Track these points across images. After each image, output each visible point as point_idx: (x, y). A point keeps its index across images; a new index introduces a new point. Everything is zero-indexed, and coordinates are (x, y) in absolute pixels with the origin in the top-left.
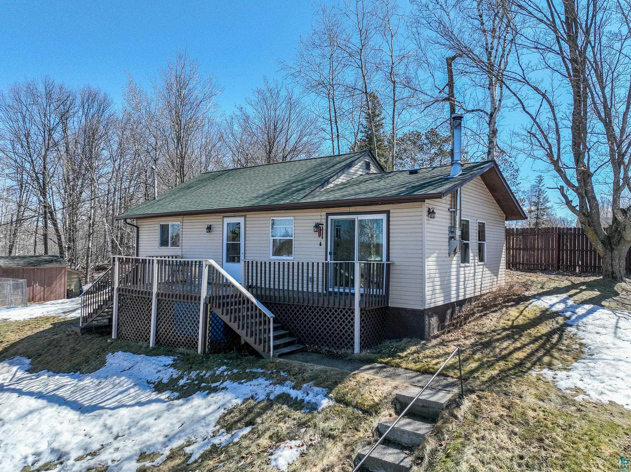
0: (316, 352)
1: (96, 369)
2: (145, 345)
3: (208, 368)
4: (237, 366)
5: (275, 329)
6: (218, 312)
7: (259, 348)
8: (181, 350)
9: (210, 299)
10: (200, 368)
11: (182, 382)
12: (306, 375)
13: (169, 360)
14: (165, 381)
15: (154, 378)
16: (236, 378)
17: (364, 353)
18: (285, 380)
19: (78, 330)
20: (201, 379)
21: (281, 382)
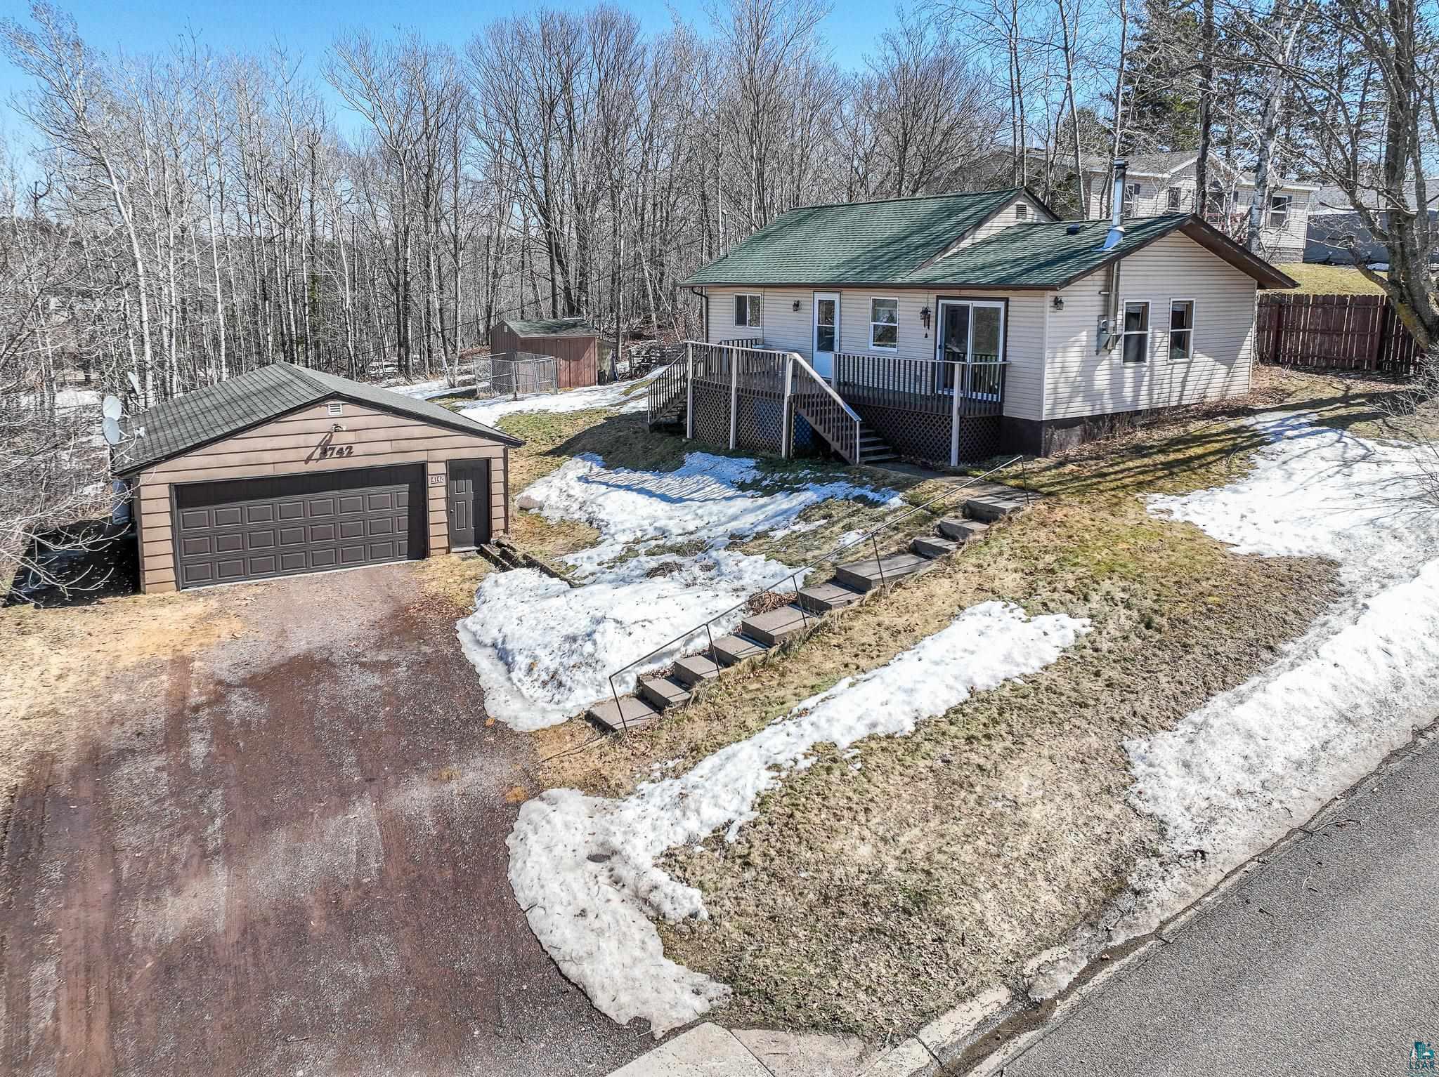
0: (911, 463)
1: (675, 468)
2: (724, 446)
3: (792, 471)
4: (821, 471)
5: (861, 437)
6: (803, 412)
7: (845, 454)
8: (764, 453)
9: (795, 398)
10: (784, 471)
11: (765, 483)
12: (887, 481)
13: (752, 462)
14: (749, 481)
15: (738, 478)
16: (819, 481)
17: (962, 466)
18: (866, 483)
19: (647, 428)
20: (785, 481)
21: (862, 485)
